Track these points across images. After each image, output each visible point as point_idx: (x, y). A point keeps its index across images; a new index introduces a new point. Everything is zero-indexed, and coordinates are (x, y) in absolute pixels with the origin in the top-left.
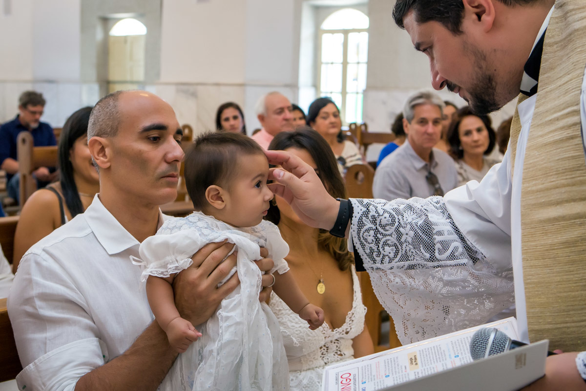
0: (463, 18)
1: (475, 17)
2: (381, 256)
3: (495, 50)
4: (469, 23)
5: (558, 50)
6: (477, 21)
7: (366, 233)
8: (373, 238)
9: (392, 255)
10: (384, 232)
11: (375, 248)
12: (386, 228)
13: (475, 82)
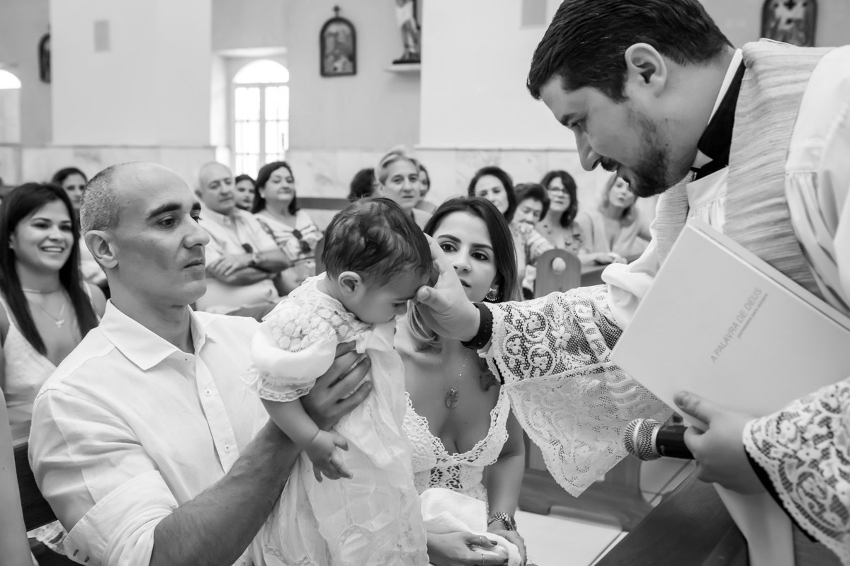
0: (626, 80)
1: (641, 78)
2: (531, 368)
3: (666, 120)
4: (634, 86)
5: (751, 122)
6: (644, 84)
7: (511, 342)
8: (520, 348)
9: (544, 367)
10: (532, 339)
11: (522, 359)
12: (534, 334)
13: (643, 159)
